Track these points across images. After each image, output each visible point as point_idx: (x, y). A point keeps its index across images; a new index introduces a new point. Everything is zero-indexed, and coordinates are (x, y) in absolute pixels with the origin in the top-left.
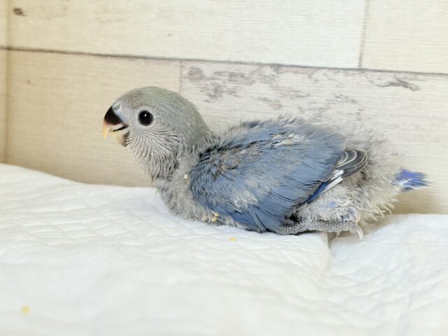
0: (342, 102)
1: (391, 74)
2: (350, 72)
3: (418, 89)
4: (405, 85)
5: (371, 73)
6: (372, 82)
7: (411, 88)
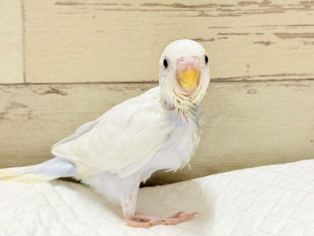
0: (16, 107)
1: (48, 85)
2: (19, 86)
3: (66, 94)
4: (58, 92)
5: (34, 86)
6: (34, 91)
7: (62, 94)
